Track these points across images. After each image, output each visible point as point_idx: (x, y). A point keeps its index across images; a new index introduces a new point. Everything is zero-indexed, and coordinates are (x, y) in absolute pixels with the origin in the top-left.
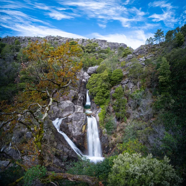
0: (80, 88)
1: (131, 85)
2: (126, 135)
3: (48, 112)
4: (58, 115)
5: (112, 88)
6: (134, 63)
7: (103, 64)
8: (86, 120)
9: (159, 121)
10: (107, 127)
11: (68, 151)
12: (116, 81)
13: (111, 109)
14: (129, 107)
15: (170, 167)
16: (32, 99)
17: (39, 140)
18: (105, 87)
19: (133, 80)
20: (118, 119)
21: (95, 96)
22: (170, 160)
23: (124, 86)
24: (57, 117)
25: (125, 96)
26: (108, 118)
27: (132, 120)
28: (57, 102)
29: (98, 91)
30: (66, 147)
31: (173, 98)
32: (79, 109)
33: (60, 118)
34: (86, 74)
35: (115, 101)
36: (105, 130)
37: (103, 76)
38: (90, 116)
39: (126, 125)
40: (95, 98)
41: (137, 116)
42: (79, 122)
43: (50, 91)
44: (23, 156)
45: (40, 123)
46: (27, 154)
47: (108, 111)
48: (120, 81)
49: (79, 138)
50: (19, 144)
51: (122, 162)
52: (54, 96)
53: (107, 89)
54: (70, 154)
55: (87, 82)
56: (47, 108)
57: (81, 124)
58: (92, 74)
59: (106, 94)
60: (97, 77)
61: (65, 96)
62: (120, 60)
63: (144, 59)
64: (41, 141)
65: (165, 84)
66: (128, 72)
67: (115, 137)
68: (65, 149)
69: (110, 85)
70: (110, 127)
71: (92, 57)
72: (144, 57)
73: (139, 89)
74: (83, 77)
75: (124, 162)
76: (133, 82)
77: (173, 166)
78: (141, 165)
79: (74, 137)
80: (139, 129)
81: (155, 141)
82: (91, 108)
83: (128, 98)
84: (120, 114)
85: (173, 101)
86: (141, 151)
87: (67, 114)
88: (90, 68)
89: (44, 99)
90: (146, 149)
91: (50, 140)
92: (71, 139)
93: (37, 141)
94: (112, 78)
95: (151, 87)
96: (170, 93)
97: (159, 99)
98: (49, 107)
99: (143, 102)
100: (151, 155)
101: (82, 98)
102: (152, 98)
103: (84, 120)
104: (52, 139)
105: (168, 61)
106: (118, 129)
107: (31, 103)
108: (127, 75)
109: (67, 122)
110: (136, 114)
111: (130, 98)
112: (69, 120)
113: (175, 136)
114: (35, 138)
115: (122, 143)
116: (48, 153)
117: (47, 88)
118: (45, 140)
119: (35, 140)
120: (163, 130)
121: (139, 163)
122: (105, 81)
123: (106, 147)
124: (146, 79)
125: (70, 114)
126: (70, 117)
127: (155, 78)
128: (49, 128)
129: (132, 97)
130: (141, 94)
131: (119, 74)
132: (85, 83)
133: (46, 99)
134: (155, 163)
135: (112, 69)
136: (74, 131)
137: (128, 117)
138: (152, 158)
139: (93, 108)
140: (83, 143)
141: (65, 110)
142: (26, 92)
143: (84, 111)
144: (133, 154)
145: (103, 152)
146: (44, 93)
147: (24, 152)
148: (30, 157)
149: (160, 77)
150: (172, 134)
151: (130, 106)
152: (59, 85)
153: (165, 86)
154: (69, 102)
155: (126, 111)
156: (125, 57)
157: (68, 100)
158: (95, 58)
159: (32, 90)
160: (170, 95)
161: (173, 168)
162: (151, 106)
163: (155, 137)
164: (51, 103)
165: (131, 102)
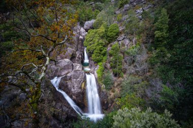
0: (77, 46)
1: (127, 41)
2: (123, 89)
3: (45, 71)
4: (56, 74)
5: (109, 45)
6: (131, 16)
7: (100, 18)
8: (85, 77)
9: (155, 75)
10: (106, 83)
11: (67, 109)
12: (113, 37)
13: (109, 65)
14: (125, 64)
15: (173, 121)
16: (26, 58)
17: (36, 101)
18: (102, 44)
19: (129, 37)
20: (116, 75)
21: (93, 53)
22: (172, 114)
23: (120, 42)
24: (56, 76)
25: (121, 52)
26: (106, 74)
27: (128, 75)
28: (54, 61)
29: (96, 49)
30: (65, 106)
31: (169, 53)
32: (78, 67)
33: (58, 76)
34: (82, 30)
35: (112, 58)
36: (103, 86)
37: (100, 32)
38: (88, 73)
39: (123, 80)
40: (93, 56)
41: (132, 71)
42: (78, 79)
43: (46, 50)
44: (13, 121)
45: (37, 83)
46: (19, 119)
47: (106, 68)
48: (117, 38)
49: (78, 95)
50: (9, 107)
51: (122, 118)
52: (51, 54)
53: (104, 46)
54: (69, 114)
55: (84, 39)
56: (44, 68)
57: (80, 82)
58: (88, 30)
59: (103, 52)
60: (93, 33)
61: (62, 54)
62: (117, 12)
63: (142, 11)
64: (37, 102)
65: (161, 39)
66: (124, 28)
67: (113, 92)
68: (64, 108)
69: (107, 42)
70: (108, 83)
71: (87, 8)
72: (141, 9)
73: (134, 45)
74: (80, 34)
75: (124, 118)
76: (129, 39)
77: (177, 121)
78: (142, 121)
79: (74, 94)
80: (136, 84)
81: (152, 94)
82: (90, 65)
83: (123, 54)
84: (116, 70)
85: (169, 55)
86: (140, 105)
87: (66, 72)
88: (87, 23)
89: (39, 58)
90: (144, 103)
91: (48, 100)
92: (71, 97)
93: (33, 103)
94: (109, 34)
95: (146, 43)
96: (166, 48)
97: (154, 54)
98: (47, 66)
99: (138, 58)
100: (150, 109)
101: (80, 56)
102: (148, 53)
103: (83, 77)
104: (51, 98)
105: (168, 14)
106: (116, 84)
107: (25, 64)
108: (123, 30)
109: (66, 80)
110: (131, 69)
111: (126, 54)
112: (68, 78)
113: (174, 89)
114: (30, 99)
115: (120, 98)
116: (45, 114)
117: (42, 46)
118: (43, 100)
119: (31, 102)
120: (160, 83)
121: (140, 119)
122: (102, 37)
123: (106, 102)
124: (142, 35)
125: (69, 72)
126: (69, 75)
127: (151, 33)
128: (47, 87)
129: (128, 53)
130: (137, 50)
131: (116, 29)
132: (82, 40)
133: (42, 58)
134: (156, 117)
135: (109, 24)
136: (74, 89)
137: (125, 72)
138: (152, 112)
139: (91, 66)
140: (83, 99)
141: (64, 68)
142: (17, 52)
143: (83, 69)
144: (132, 109)
145: (103, 109)
146: (39, 52)
147: (15, 117)
148: (23, 121)
149: (156, 32)
150: (171, 87)
151: (126, 62)
152: (55, 42)
153: (161, 41)
154: (67, 60)
155: (123, 67)
156: (121, 8)
157: (66, 58)
158: (92, 9)
159: (23, 50)
160: (166, 50)
161: (178, 123)
162: (146, 62)
163: (152, 91)
164: (47, 62)
165: (127, 58)
